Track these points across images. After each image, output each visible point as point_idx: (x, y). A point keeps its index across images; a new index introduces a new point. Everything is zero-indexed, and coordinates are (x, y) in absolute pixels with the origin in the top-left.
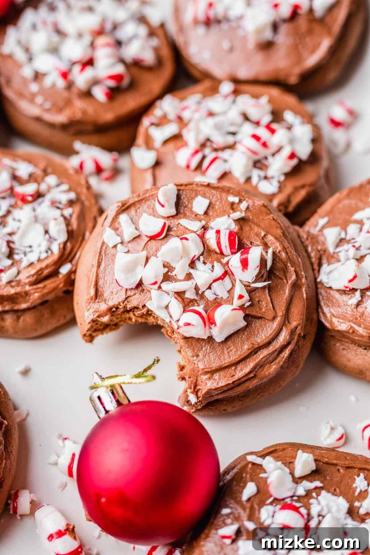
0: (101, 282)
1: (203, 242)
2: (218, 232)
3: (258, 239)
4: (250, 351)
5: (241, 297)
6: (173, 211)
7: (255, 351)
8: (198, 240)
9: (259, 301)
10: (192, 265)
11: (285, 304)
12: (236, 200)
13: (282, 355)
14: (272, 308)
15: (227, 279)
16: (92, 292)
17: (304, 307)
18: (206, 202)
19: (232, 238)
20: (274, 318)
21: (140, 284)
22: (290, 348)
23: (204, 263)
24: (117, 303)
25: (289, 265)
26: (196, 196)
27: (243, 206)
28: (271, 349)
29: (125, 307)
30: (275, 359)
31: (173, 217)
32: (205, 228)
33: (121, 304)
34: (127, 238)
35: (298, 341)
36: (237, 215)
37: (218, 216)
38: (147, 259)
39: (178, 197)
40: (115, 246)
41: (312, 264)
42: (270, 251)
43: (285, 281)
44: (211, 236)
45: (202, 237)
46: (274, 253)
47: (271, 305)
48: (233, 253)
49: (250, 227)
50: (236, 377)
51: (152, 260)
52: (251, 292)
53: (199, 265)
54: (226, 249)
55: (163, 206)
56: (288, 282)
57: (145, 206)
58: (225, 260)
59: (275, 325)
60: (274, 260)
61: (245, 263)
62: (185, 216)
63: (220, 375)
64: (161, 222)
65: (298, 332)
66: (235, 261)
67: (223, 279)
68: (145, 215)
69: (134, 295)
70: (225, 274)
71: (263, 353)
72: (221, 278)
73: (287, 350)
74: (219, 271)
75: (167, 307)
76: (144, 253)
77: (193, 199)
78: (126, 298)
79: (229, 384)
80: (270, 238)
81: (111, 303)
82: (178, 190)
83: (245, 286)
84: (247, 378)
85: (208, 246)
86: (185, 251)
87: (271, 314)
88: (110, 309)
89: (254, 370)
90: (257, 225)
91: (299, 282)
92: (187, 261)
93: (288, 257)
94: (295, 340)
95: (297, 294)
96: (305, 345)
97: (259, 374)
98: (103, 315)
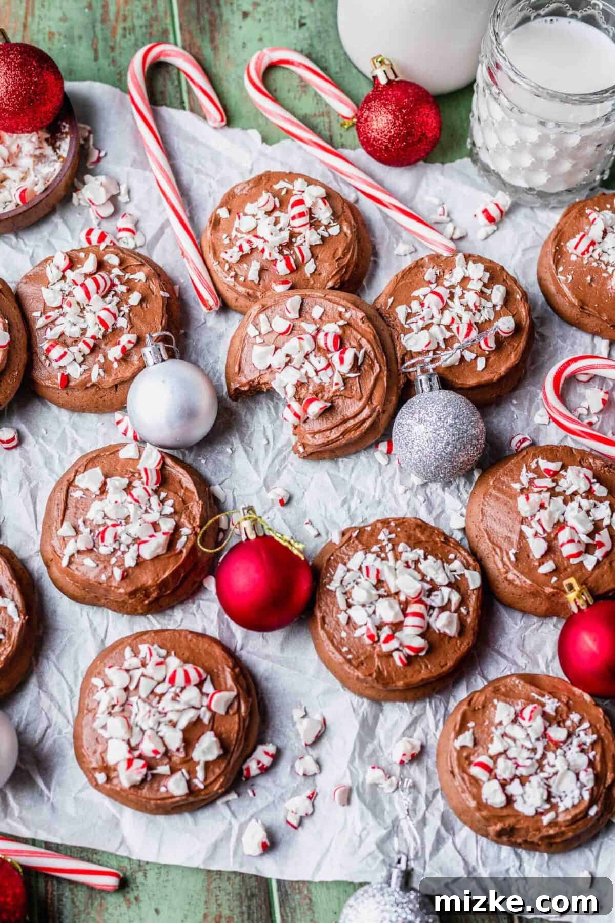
0: (243, 362)
1: (315, 342)
2: (326, 335)
3: (355, 342)
4: (341, 421)
5: (337, 384)
6: (297, 316)
7: (344, 421)
8: (311, 340)
9: (351, 387)
10: (307, 356)
11: (370, 390)
12: (343, 310)
13: (364, 425)
14: (360, 392)
15: (329, 370)
16: (237, 369)
18: (322, 310)
19: (336, 339)
20: (360, 399)
21: (270, 366)
22: (370, 420)
23: (316, 357)
24: (253, 379)
25: (375, 361)
26: (316, 304)
27: (348, 315)
28: (357, 420)
29: (259, 383)
30: (359, 427)
31: (296, 319)
32: (318, 330)
33: (256, 379)
35: (378, 416)
36: (342, 323)
37: (329, 322)
38: (276, 349)
39: (302, 304)
40: (255, 337)
41: (396, 359)
42: (363, 351)
43: (371, 373)
44: (321, 337)
45: (314, 338)
46: (366, 352)
47: (359, 390)
48: (336, 350)
49: (351, 332)
50: (330, 438)
51: (279, 351)
52: (345, 380)
53: (312, 357)
54: (331, 348)
55: (290, 312)
56: (373, 374)
57: (278, 309)
58: (329, 356)
59: (361, 404)
60: (365, 357)
61: (342, 360)
62: (306, 320)
63: (319, 436)
64: (288, 323)
65: (377, 410)
66: (335, 356)
68: (277, 316)
69: (265, 374)
70: (329, 365)
71: (351, 423)
72: (325, 369)
73: (368, 421)
74: (324, 363)
75: (285, 387)
76: (273, 347)
77: (312, 307)
78: (260, 376)
79: (325, 442)
80: (364, 342)
81: (249, 379)
82: (303, 299)
83: (341, 376)
84: (337, 439)
85: (318, 345)
86: (301, 347)
87: (359, 395)
88: (248, 382)
89: (343, 434)
90: (356, 330)
91: (381, 374)
92: (302, 354)
93: (376, 356)
94: (375, 414)
95: (379, 382)
96: (385, 418)
97: (347, 437)
98: (244, 385)
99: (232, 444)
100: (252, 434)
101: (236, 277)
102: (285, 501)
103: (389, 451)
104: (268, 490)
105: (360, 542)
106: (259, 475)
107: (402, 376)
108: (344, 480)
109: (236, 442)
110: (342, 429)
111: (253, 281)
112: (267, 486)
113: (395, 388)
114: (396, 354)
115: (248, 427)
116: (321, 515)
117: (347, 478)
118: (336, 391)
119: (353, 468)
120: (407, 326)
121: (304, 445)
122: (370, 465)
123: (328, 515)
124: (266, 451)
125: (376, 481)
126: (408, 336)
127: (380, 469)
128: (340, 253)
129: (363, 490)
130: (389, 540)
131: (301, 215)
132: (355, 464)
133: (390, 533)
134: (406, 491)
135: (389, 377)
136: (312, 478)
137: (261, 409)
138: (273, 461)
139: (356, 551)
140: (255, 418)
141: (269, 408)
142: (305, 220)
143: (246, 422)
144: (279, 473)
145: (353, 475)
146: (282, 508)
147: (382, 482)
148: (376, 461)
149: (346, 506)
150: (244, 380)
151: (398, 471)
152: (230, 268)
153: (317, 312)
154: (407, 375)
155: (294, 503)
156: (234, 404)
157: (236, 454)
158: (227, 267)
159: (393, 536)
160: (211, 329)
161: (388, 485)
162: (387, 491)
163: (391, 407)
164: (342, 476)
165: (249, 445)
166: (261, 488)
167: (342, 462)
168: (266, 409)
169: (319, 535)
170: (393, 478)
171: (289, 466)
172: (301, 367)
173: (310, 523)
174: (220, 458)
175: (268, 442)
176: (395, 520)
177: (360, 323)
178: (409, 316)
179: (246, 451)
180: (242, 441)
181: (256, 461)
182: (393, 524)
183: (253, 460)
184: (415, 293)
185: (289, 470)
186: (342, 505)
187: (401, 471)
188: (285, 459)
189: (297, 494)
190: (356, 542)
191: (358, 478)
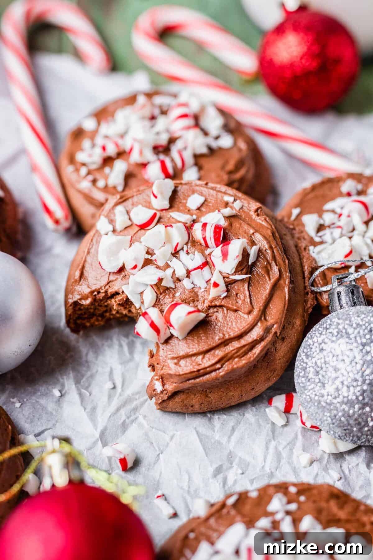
0: (87, 266)
1: (189, 233)
2: (205, 225)
3: (246, 236)
4: (220, 341)
6: (166, 205)
7: (225, 343)
8: (184, 229)
9: (237, 294)
10: (175, 254)
11: (264, 301)
12: (231, 200)
13: (254, 351)
14: (249, 302)
15: (206, 269)
16: (77, 274)
17: (284, 307)
18: (202, 199)
19: (217, 230)
20: (250, 313)
21: (122, 269)
22: (263, 344)
23: (188, 253)
24: (99, 287)
25: (273, 263)
26: (194, 192)
28: (243, 342)
30: (246, 353)
31: (166, 210)
32: (194, 221)
33: (103, 288)
34: (119, 227)
35: (274, 343)
36: (227, 211)
37: (211, 212)
39: (174, 193)
40: (106, 234)
42: (255, 248)
43: (267, 278)
44: (198, 227)
45: (189, 228)
46: (260, 251)
47: (249, 300)
48: (217, 245)
49: (241, 224)
50: (202, 366)
51: (136, 244)
52: (229, 284)
53: (182, 254)
54: (211, 242)
55: (156, 197)
56: (270, 280)
58: (208, 252)
59: (250, 319)
60: (258, 256)
61: (225, 255)
62: (179, 210)
63: (186, 362)
65: (273, 330)
67: (202, 269)
69: (116, 280)
70: (206, 264)
71: (236, 345)
72: (201, 267)
73: (260, 346)
74: (198, 259)
75: (141, 293)
77: (189, 195)
78: (108, 283)
79: (194, 372)
80: (258, 237)
81: (94, 288)
82: (175, 188)
83: (224, 278)
84: (213, 369)
85: (193, 237)
86: (168, 239)
87: (247, 307)
88: (92, 292)
89: (222, 361)
90: (249, 224)
91: (282, 282)
92: (170, 249)
93: (274, 257)
94: (269, 338)
95: (278, 293)
96: (283, 349)
97: (227, 367)
98: (85, 298)
99: (63, 385)
100: (92, 376)
101: (94, 182)
102: (130, 465)
103: (288, 410)
104: (105, 444)
105: (239, 512)
106: (95, 426)
107: (310, 296)
108: (219, 443)
109: (69, 383)
110: (219, 353)
111: (115, 188)
112: (104, 439)
113: (300, 311)
114: (302, 266)
115: (89, 367)
116: (182, 488)
117: (224, 440)
118: (214, 299)
119: (233, 429)
120: (317, 239)
121: (163, 379)
122: (259, 425)
123: (192, 490)
124: (110, 397)
125: (267, 448)
126: (319, 248)
127: (273, 431)
128: (231, 166)
129: (248, 458)
130: (288, 513)
131: (185, 116)
132: (238, 423)
133: (289, 502)
134: (311, 463)
135: (292, 291)
136: (172, 438)
137: (110, 346)
138: (118, 410)
139: (231, 524)
140: (101, 358)
141: (121, 346)
142: (189, 122)
143: (87, 362)
144: (124, 427)
145: (234, 438)
146: (123, 474)
147: (276, 448)
148: (267, 419)
149: (220, 477)
150: (86, 291)
151: (300, 437)
152: (89, 173)
153: (194, 201)
154: (317, 295)
155: (142, 469)
156: (73, 337)
157: (67, 398)
158: (83, 171)
159: (293, 507)
160: (58, 256)
161: (284, 454)
162: (283, 461)
163: (293, 334)
164: (217, 436)
165: (87, 388)
166: (95, 443)
167: (218, 420)
168: (116, 347)
169: (175, 515)
170: (292, 444)
171: (141, 419)
172: (167, 266)
173: (163, 496)
174: (43, 401)
175: (114, 388)
176: (295, 485)
177: (254, 216)
178: (321, 228)
179: (80, 395)
180: (77, 382)
181: (94, 409)
182: (293, 490)
183: (89, 407)
184: (329, 206)
185: (141, 426)
186: (215, 476)
187: (303, 436)
188: (135, 409)
189: (148, 457)
190: (233, 512)
191: (240, 441)
